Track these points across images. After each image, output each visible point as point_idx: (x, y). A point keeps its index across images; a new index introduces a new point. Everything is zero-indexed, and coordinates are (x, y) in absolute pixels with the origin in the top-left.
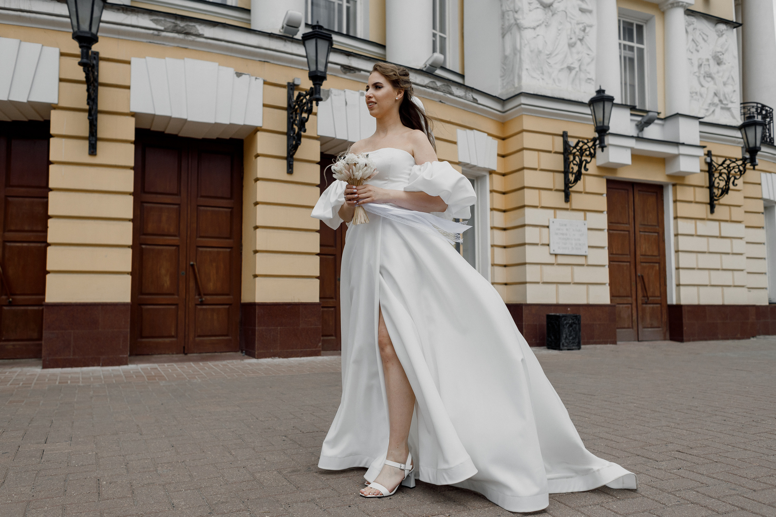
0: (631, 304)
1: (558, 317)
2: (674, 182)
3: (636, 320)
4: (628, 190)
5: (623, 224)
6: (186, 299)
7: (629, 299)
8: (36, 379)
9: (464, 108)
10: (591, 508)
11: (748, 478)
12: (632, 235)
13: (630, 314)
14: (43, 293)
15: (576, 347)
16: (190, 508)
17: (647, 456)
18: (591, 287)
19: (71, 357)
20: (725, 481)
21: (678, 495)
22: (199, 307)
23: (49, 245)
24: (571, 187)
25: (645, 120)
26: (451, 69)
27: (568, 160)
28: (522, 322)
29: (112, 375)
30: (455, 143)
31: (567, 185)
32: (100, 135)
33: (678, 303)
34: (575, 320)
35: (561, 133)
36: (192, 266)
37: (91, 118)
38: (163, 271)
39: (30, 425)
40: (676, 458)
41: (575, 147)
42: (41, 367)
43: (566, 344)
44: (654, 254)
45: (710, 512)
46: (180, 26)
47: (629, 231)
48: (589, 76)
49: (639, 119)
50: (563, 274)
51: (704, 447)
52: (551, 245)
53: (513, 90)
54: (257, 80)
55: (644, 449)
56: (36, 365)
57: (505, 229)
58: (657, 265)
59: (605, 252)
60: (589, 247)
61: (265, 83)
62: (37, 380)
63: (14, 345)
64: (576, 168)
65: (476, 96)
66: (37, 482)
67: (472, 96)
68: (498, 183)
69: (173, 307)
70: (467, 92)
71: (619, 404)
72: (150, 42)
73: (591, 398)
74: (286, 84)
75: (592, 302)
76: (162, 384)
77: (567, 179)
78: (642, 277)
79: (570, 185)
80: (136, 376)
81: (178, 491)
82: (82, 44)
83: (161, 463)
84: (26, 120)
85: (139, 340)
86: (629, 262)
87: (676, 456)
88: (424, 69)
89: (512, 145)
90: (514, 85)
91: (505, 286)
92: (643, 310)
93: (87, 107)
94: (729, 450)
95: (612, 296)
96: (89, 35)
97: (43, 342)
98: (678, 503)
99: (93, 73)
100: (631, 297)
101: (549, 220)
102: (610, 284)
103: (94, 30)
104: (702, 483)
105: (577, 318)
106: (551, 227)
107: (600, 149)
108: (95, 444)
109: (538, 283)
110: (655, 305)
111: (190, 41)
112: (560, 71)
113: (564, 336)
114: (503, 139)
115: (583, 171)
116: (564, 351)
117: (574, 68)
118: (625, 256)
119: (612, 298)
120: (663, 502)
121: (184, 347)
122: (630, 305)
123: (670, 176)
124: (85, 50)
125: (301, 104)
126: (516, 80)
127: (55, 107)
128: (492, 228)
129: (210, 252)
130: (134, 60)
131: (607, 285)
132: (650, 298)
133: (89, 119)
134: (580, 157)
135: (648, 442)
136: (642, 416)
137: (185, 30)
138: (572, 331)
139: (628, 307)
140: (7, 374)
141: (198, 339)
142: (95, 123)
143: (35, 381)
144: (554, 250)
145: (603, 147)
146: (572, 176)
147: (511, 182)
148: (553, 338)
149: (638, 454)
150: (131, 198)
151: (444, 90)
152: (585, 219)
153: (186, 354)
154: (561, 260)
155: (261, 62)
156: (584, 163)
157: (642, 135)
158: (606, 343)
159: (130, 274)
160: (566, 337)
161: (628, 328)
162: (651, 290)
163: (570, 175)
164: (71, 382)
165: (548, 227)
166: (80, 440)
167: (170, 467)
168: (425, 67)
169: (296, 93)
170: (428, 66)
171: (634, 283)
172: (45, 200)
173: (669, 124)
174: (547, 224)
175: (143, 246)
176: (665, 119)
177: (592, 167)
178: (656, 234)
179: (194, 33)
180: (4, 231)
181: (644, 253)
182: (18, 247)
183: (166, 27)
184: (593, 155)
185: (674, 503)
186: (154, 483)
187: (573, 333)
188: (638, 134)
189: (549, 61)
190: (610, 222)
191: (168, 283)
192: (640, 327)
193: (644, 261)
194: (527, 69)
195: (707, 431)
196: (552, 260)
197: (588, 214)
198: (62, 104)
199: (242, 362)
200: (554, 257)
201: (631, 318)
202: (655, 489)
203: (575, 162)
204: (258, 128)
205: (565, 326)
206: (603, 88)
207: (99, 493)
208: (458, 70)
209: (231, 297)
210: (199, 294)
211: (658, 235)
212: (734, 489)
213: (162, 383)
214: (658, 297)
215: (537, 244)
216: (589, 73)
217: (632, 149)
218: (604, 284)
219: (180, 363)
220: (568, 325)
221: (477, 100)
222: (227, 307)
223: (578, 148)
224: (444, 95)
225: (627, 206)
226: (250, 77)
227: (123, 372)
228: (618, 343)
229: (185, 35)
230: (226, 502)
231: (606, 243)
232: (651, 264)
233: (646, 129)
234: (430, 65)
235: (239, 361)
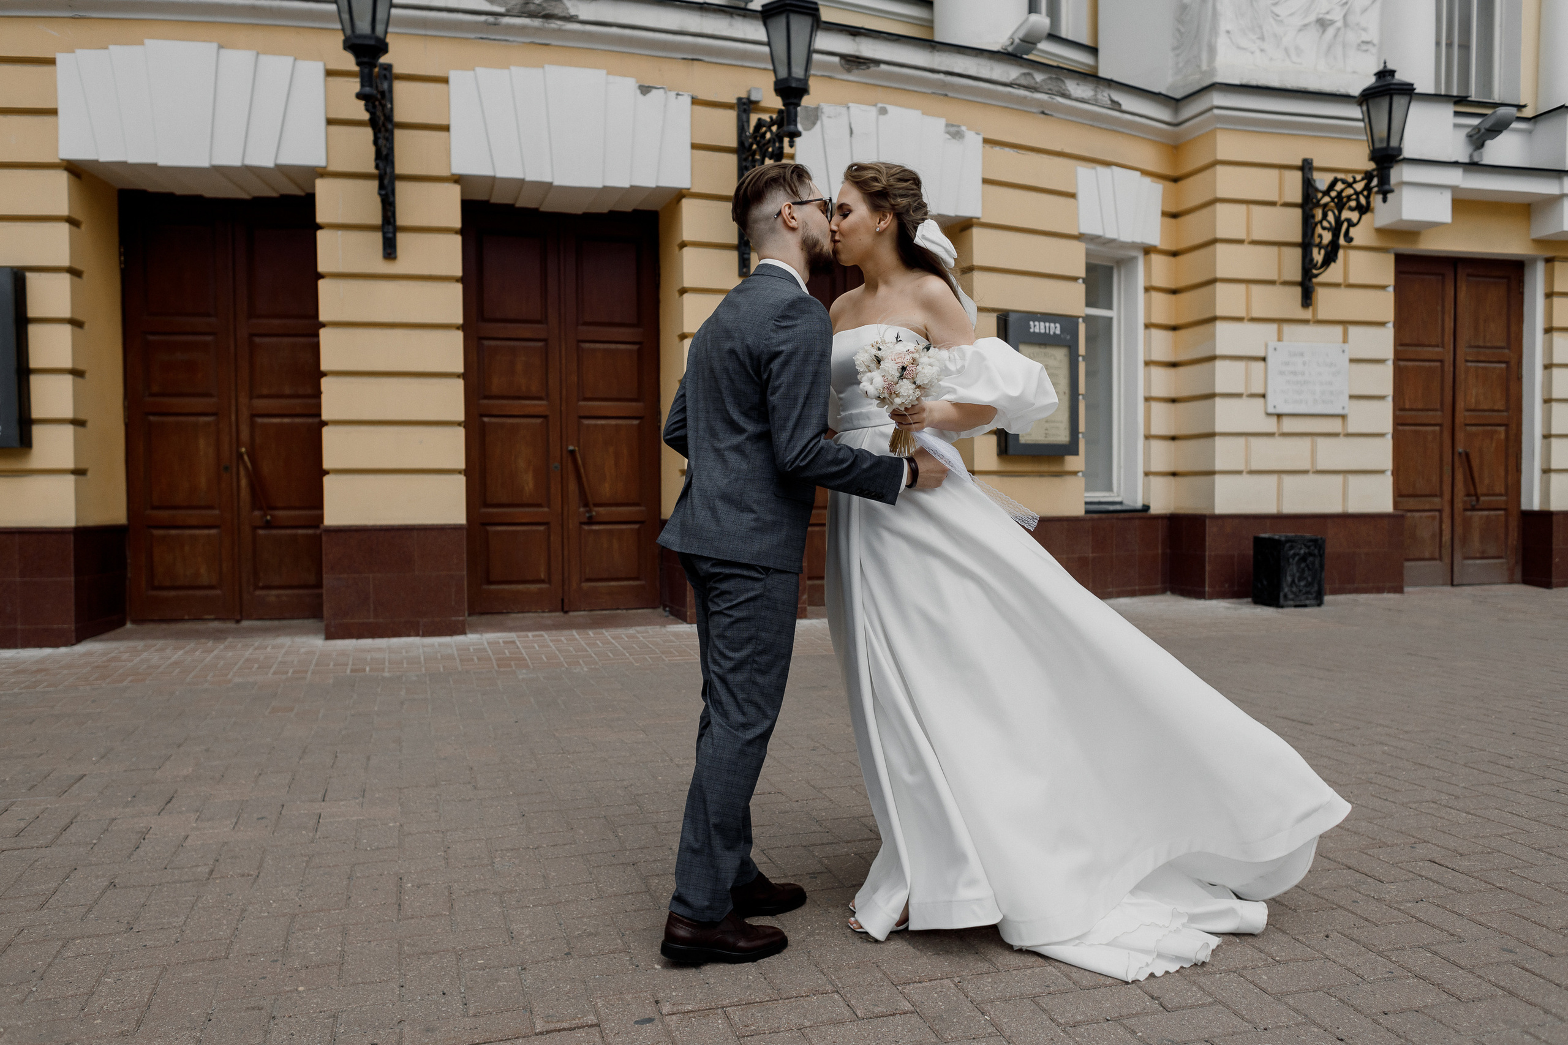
0: (1440, 511)
1: (1278, 541)
2: (1549, 254)
3: (1449, 543)
4: (1443, 275)
5: (1429, 346)
6: (562, 513)
7: (1437, 500)
8: (314, 662)
9: (1091, 123)
10: (1220, 978)
11: (1548, 928)
12: (1449, 368)
13: (1438, 531)
14: (320, 506)
15: (1313, 602)
16: (538, 941)
17: (1366, 870)
18: (1352, 478)
19: (371, 620)
20: (1500, 932)
21: (1394, 959)
22: (586, 527)
23: (325, 424)
24: (1316, 276)
25: (1488, 123)
26: (1070, 38)
27: (1312, 221)
28: (1204, 551)
29: (439, 656)
30: (1073, 196)
31: (1308, 270)
32: (401, 220)
33: (1545, 508)
34: (1312, 548)
35: (1299, 163)
36: (572, 452)
37: (383, 192)
38: (522, 464)
39: (301, 762)
40: (1421, 876)
41: (1326, 193)
42: (323, 637)
43: (1291, 596)
44: (1496, 408)
45: (1444, 996)
46: (534, 3)
47: (1441, 361)
48: (1365, 37)
49: (1475, 122)
50: (1294, 453)
51: (1489, 853)
52: (1269, 396)
53: (1197, 77)
54: (679, 97)
55: (1366, 854)
56: (315, 632)
57: (1174, 365)
58: (1502, 429)
59: (1387, 407)
60: (1352, 397)
61: (695, 101)
62: (317, 665)
63: (278, 596)
64: (1327, 237)
65: (1117, 96)
66: (307, 879)
67: (1109, 96)
68: (1161, 270)
69: (542, 528)
70: (1098, 90)
71: (1354, 745)
72: (482, 38)
73: (1301, 730)
74: (735, 101)
75: (1353, 508)
76: (520, 677)
77: (1307, 260)
78: (1467, 455)
79: (1315, 272)
80: (479, 659)
81: (522, 908)
82: (360, 60)
83: (502, 850)
84: (274, 194)
85: (485, 587)
86: (1440, 425)
87: (1424, 873)
88: (1010, 49)
89: (1194, 191)
90: (1199, 66)
91: (1171, 478)
92: (1467, 523)
93: (375, 172)
94: (1536, 862)
95: (1399, 494)
96: (372, 42)
97: (324, 591)
98: (1389, 975)
99: (383, 106)
100: (1441, 495)
101: (1266, 346)
102: (1396, 473)
103: (380, 29)
104: (1452, 935)
105: (1318, 544)
106: (1270, 360)
107: (1380, 197)
108: (400, 805)
109: (1239, 472)
110: (1492, 513)
111: (554, 30)
112: (1300, 30)
113: (1289, 579)
114: (1176, 180)
115: (1342, 241)
116: (1286, 610)
117: (1332, 22)
118: (1431, 413)
119: (1398, 499)
120: (1361, 973)
121: (563, 600)
122: (1437, 514)
123: (1540, 242)
124: (366, 70)
125: (763, 142)
126: (1204, 56)
127: (322, 173)
128: (1147, 364)
129: (602, 425)
130: (454, 76)
131: (1389, 473)
132: (1482, 499)
133: (380, 194)
134: (1336, 212)
135: (1378, 838)
136: (1389, 776)
137: (544, 9)
138: (1306, 569)
139: (1433, 518)
140: (269, 649)
141: (586, 585)
142: (391, 199)
143: (312, 667)
144: (1275, 407)
145: (1385, 192)
146: (1319, 253)
147: (1190, 269)
148: (1265, 583)
149: (1349, 864)
150: (460, 335)
151: (1050, 90)
152: (1345, 340)
153: (566, 612)
154: (1288, 425)
155: (686, 61)
156: (1345, 225)
157: (1481, 155)
158: (1379, 590)
159: (463, 473)
160: (1293, 581)
161: (1432, 559)
162: (1486, 482)
163: (1315, 251)
164: (371, 670)
165: (1264, 359)
166: (377, 795)
167: (514, 858)
168: (1012, 43)
169: (754, 119)
170: (1017, 41)
171: (1447, 469)
172: (315, 340)
173: (1544, 129)
174: (1262, 354)
175: (486, 419)
176: (1535, 119)
177: (1361, 234)
178: (1503, 366)
179: (561, 14)
180: (251, 398)
181: (1473, 407)
182: (275, 424)
183: (509, 6)
184: (1364, 210)
185: (1382, 974)
186: (485, 890)
187: (1307, 573)
188: (1471, 156)
189: (1276, 10)
190: (1400, 343)
191: (531, 485)
192: (1458, 556)
193: (1473, 422)
194: (1228, 32)
195: (1510, 816)
196: (1271, 425)
197: (1353, 330)
198: (332, 168)
199: (664, 630)
200: (1274, 420)
201: (1437, 539)
202: (1354, 944)
203: (1325, 224)
204: (684, 191)
205: (1291, 560)
206: (1390, 66)
207: (400, 905)
208: (1085, 39)
209: (643, 508)
210: (586, 505)
211: (1508, 368)
212: (1511, 951)
213: (522, 674)
214: (1501, 495)
215: (1239, 395)
216: (1365, 30)
217: (1454, 189)
218: (1382, 472)
219: (554, 632)
220: (1297, 558)
221: (1120, 105)
222: (636, 526)
223: (1333, 194)
224: (1050, 100)
225: (1439, 308)
226: (666, 93)
227: (458, 650)
228: (1406, 589)
229: (544, 20)
230: (596, 934)
231: (1388, 389)
232: (1489, 428)
233: (1489, 143)
234: (1023, 40)
235: (657, 628)
